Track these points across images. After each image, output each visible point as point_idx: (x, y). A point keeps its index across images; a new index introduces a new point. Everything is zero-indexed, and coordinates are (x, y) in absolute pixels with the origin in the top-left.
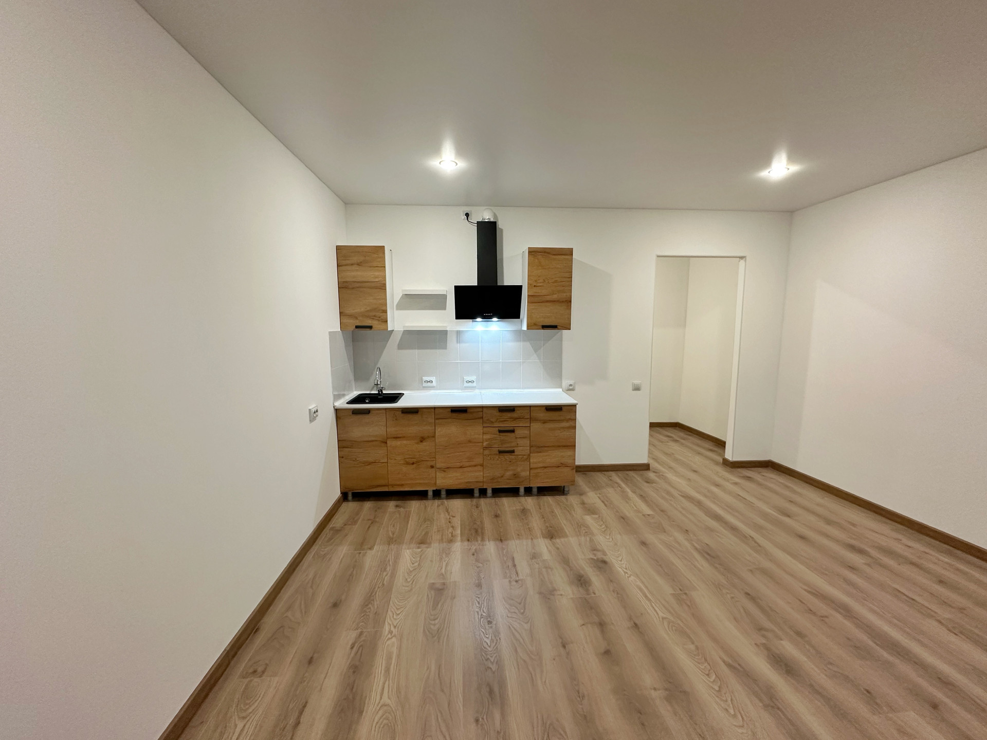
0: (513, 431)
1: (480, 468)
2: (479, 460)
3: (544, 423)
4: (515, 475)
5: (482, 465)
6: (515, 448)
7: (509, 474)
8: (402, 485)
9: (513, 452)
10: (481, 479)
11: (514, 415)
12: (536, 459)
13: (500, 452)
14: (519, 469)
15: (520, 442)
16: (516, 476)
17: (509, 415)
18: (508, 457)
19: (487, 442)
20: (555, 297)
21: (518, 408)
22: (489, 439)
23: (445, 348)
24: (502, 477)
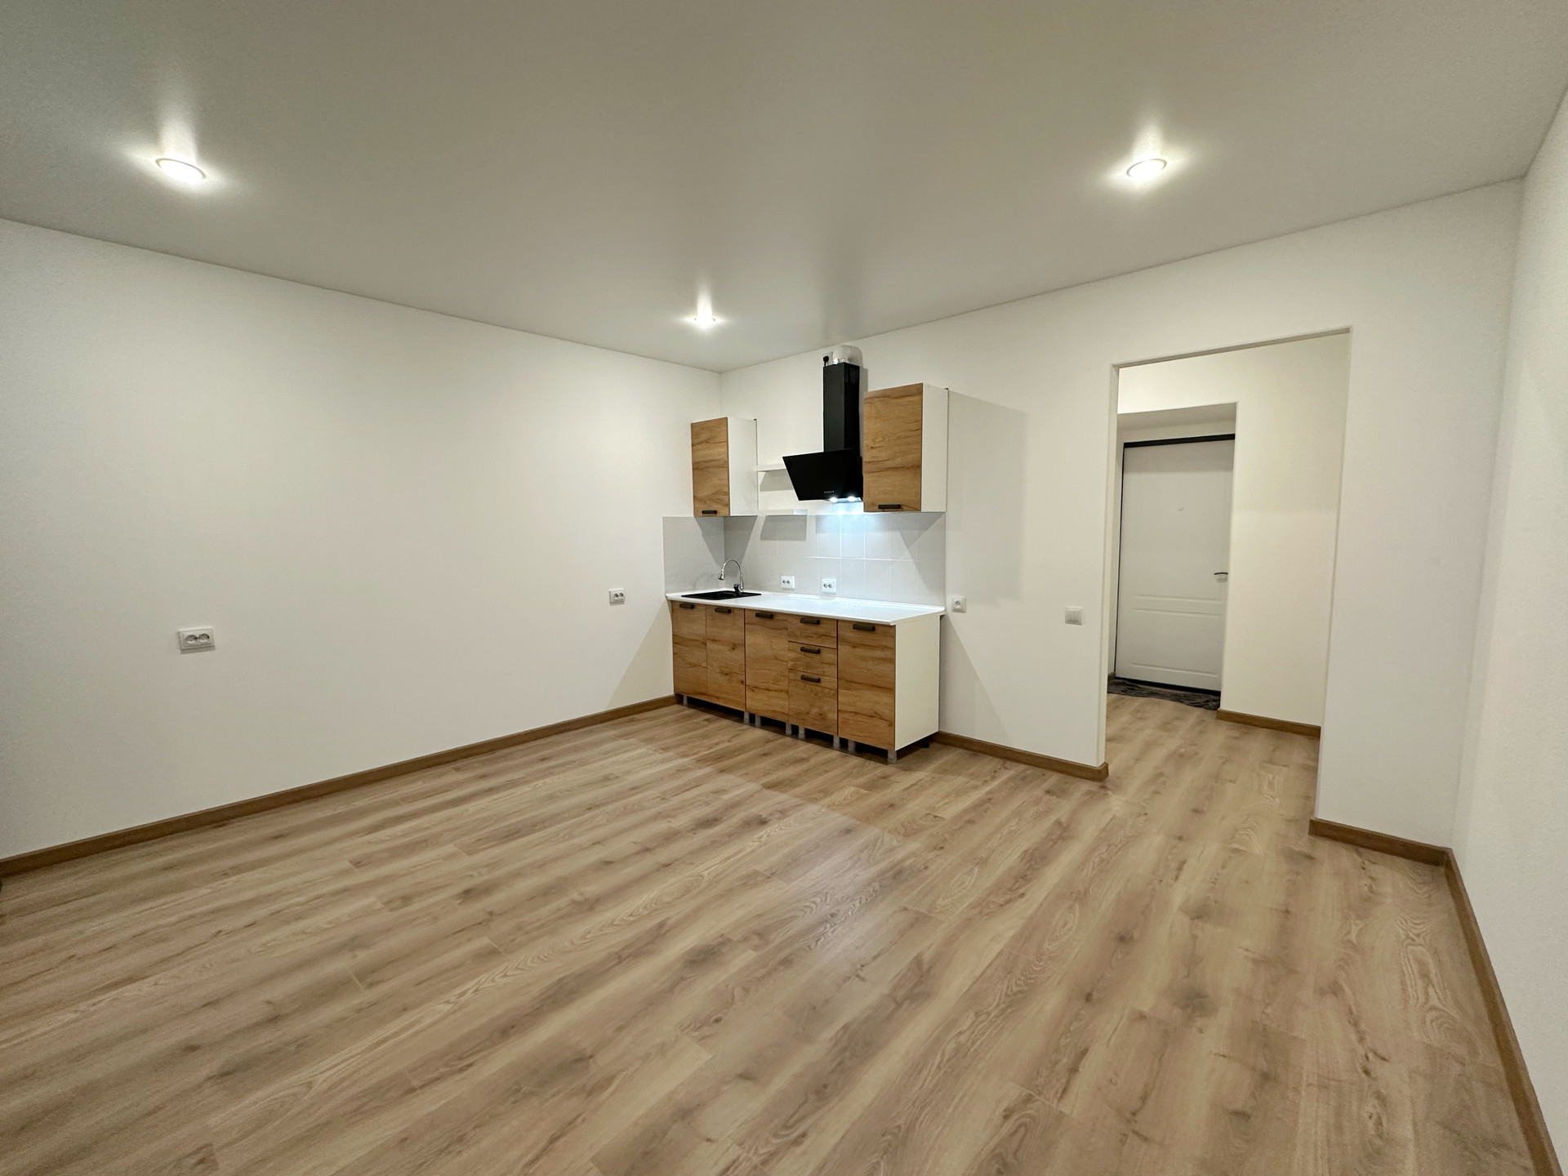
0: (818, 652)
1: (786, 696)
2: (784, 685)
3: (854, 647)
4: (821, 714)
5: (787, 692)
6: (822, 677)
7: (815, 710)
8: (718, 698)
9: (819, 681)
10: (786, 711)
11: (820, 630)
12: (845, 697)
13: (804, 678)
14: (826, 708)
15: (827, 669)
16: (822, 716)
17: (813, 629)
18: (811, 686)
19: (792, 663)
20: (898, 461)
21: (824, 621)
22: (794, 659)
23: (804, 539)
24: (808, 713)
